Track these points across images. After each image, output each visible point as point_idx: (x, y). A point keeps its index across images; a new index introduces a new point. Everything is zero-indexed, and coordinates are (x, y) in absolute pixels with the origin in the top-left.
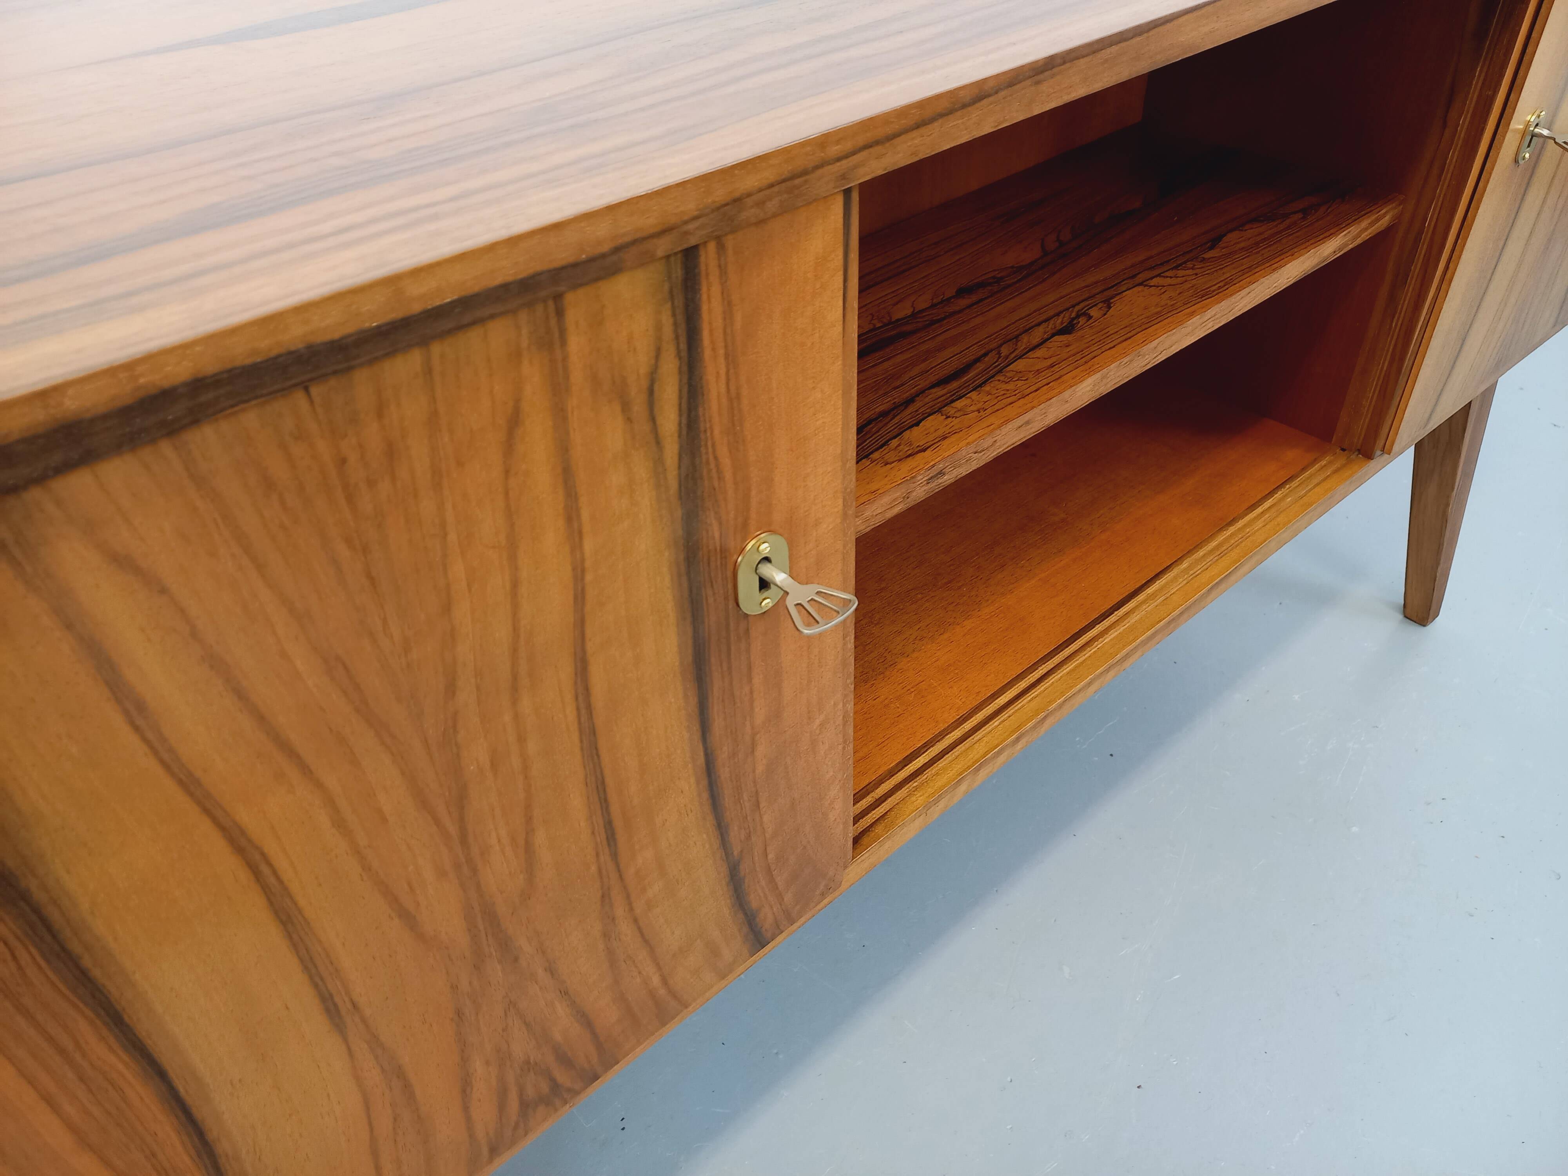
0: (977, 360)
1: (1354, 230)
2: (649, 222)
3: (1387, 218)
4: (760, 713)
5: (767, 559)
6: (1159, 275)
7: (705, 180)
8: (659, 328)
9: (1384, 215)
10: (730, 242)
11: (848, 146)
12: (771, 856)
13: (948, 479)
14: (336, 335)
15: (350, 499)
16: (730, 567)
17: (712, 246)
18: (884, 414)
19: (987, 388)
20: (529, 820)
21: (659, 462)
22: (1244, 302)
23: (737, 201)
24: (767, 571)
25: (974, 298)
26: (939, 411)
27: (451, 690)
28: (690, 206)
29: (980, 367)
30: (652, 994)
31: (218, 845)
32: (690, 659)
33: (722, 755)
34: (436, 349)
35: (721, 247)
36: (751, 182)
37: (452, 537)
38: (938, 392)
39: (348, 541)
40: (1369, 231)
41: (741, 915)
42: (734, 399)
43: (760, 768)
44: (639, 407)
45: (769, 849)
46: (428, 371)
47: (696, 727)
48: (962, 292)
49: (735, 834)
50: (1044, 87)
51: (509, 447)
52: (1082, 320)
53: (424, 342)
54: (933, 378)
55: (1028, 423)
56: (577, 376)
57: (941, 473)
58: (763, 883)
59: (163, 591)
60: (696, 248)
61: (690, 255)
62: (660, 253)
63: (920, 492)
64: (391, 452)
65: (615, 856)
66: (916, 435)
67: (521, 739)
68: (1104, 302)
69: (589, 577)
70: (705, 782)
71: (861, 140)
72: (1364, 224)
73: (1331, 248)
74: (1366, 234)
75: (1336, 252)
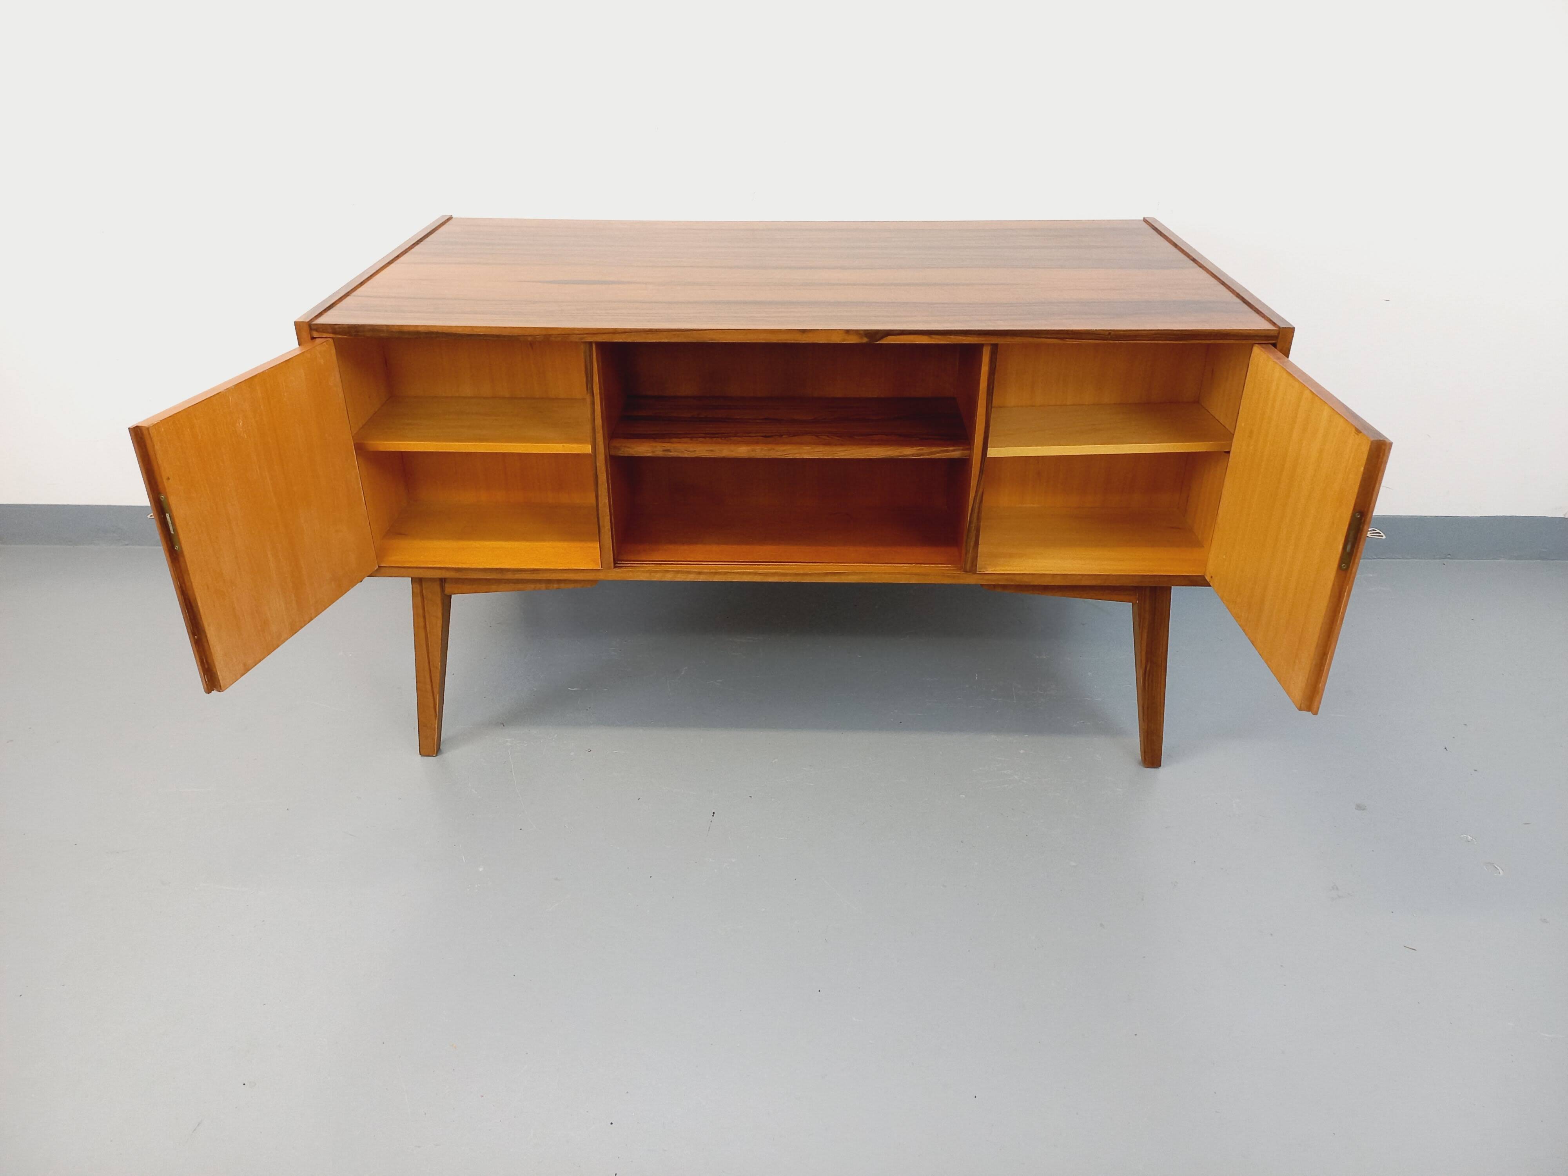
1: (926, 450)
2: (526, 333)
3: (956, 453)
7: (540, 329)
9: (953, 451)
11: (582, 332)
13: (671, 453)
14: (461, 332)
22: (841, 454)
23: (550, 335)
28: (537, 333)
36: (553, 332)
40: (941, 454)
50: (650, 335)
57: (669, 451)
63: (659, 453)
66: (675, 440)
71: (585, 332)
72: (934, 449)
73: (909, 452)
74: (938, 455)
75: (913, 455)
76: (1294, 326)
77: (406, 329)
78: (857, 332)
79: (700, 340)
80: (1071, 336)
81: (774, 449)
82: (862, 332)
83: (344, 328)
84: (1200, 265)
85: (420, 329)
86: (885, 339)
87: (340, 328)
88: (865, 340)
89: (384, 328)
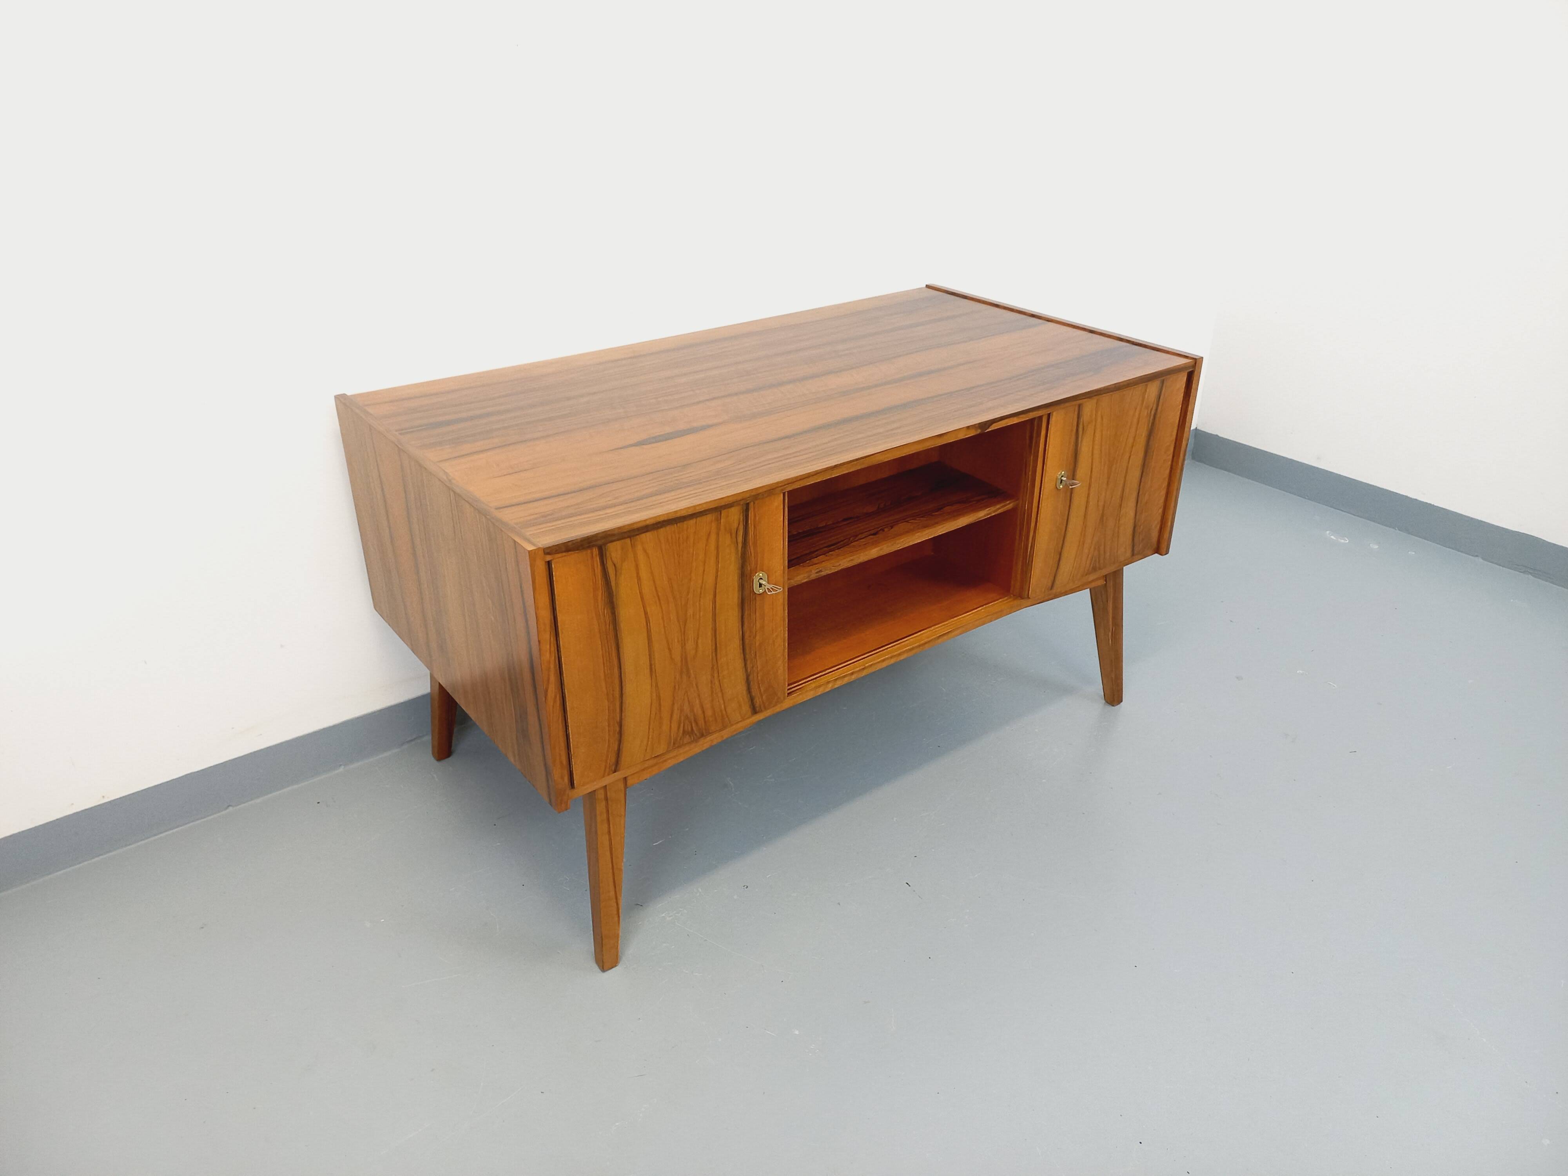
0: (842, 541)
1: (993, 509)
2: (740, 498)
3: (1011, 505)
4: (758, 625)
5: (761, 579)
6: (913, 519)
7: (752, 490)
8: (739, 519)
9: (1009, 504)
10: (756, 502)
11: (783, 484)
12: (759, 678)
13: (823, 573)
14: (684, 515)
15: (679, 546)
16: (752, 580)
17: (752, 503)
18: (806, 554)
19: (842, 549)
20: (698, 635)
21: (737, 548)
22: (941, 530)
23: (758, 494)
24: (761, 581)
25: (848, 522)
26: (824, 554)
27: (688, 593)
28: (748, 495)
29: (842, 543)
30: (721, 711)
31: (643, 613)
32: (740, 601)
33: (747, 635)
34: (698, 518)
35: (754, 503)
36: (761, 491)
37: (694, 557)
38: (826, 549)
39: (677, 554)
40: (1002, 509)
41: (749, 696)
42: (755, 536)
43: (757, 644)
44: (734, 535)
45: (759, 675)
46: (696, 523)
47: (740, 623)
48: (845, 520)
49: (749, 666)
50: (834, 471)
51: (707, 540)
52: (881, 531)
53: (696, 518)
54: (825, 545)
55: (852, 560)
56: (722, 528)
57: (821, 571)
58: (757, 687)
59: (649, 558)
60: (749, 503)
61: (748, 505)
62: (742, 503)
63: (814, 576)
64: (687, 538)
65: (716, 655)
66: (815, 560)
67: (700, 611)
68: (890, 526)
69: (719, 573)
70: (741, 642)
71: (786, 483)
72: (998, 506)
73: (982, 514)
74: (1000, 510)
75: (985, 516)
76: (1202, 356)
77: (635, 526)
78: (974, 426)
79: (870, 464)
80: (1096, 394)
81: (895, 543)
82: (977, 425)
83: (578, 542)
84: (1047, 319)
85: (648, 523)
86: (991, 427)
87: (573, 544)
88: (979, 431)
89: (616, 532)
